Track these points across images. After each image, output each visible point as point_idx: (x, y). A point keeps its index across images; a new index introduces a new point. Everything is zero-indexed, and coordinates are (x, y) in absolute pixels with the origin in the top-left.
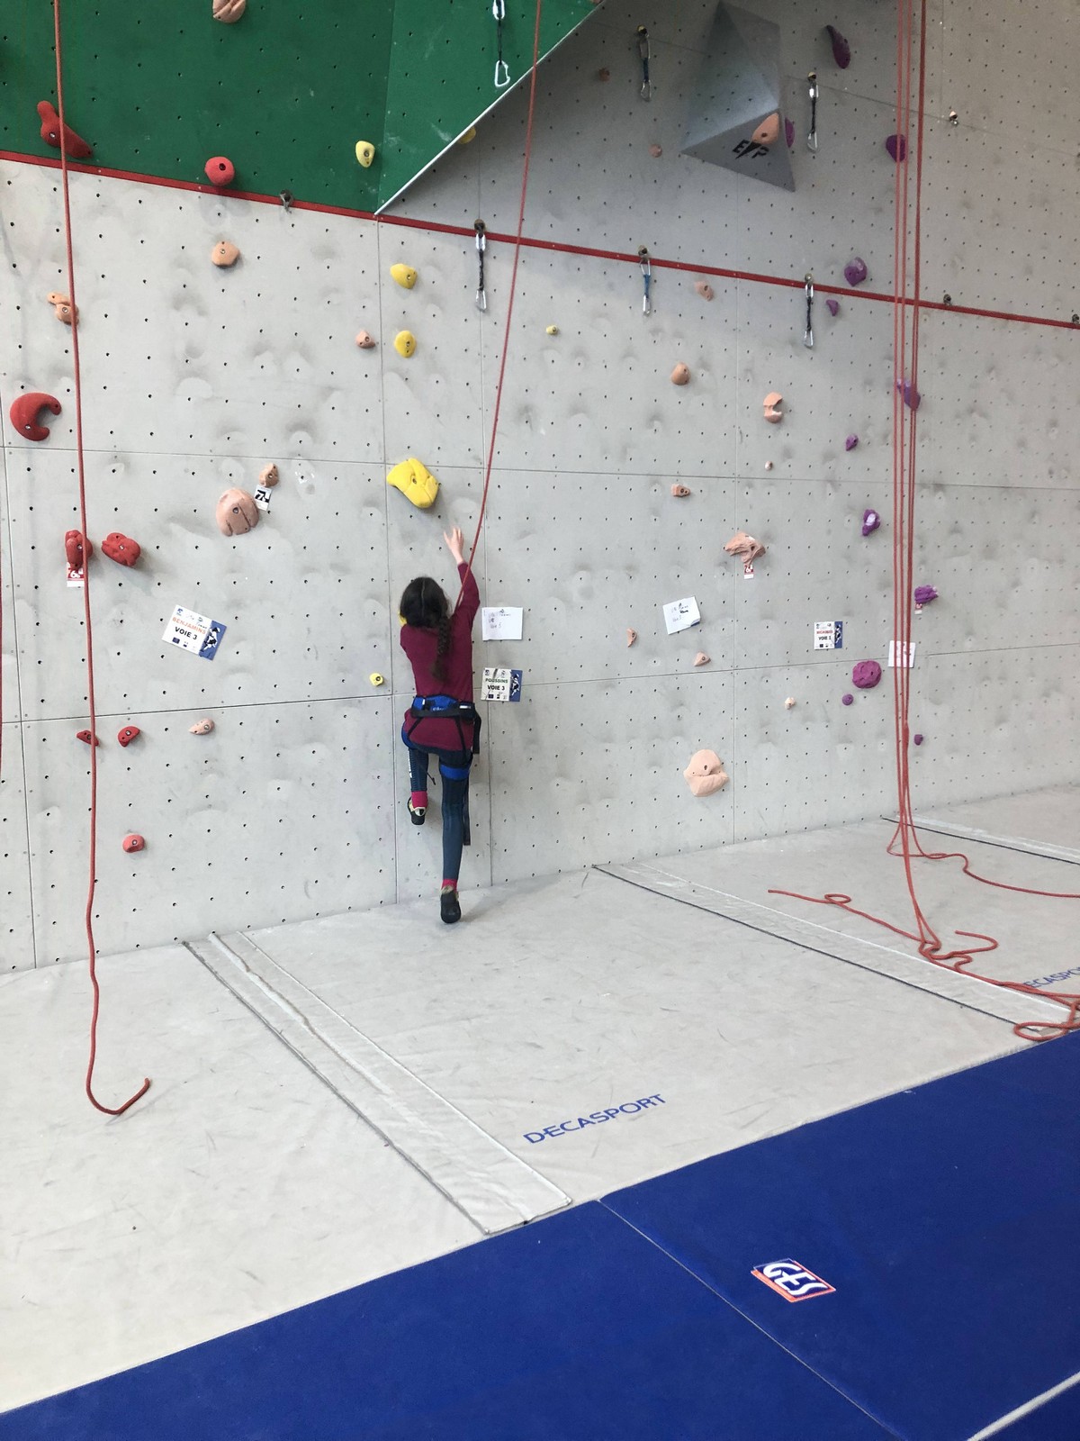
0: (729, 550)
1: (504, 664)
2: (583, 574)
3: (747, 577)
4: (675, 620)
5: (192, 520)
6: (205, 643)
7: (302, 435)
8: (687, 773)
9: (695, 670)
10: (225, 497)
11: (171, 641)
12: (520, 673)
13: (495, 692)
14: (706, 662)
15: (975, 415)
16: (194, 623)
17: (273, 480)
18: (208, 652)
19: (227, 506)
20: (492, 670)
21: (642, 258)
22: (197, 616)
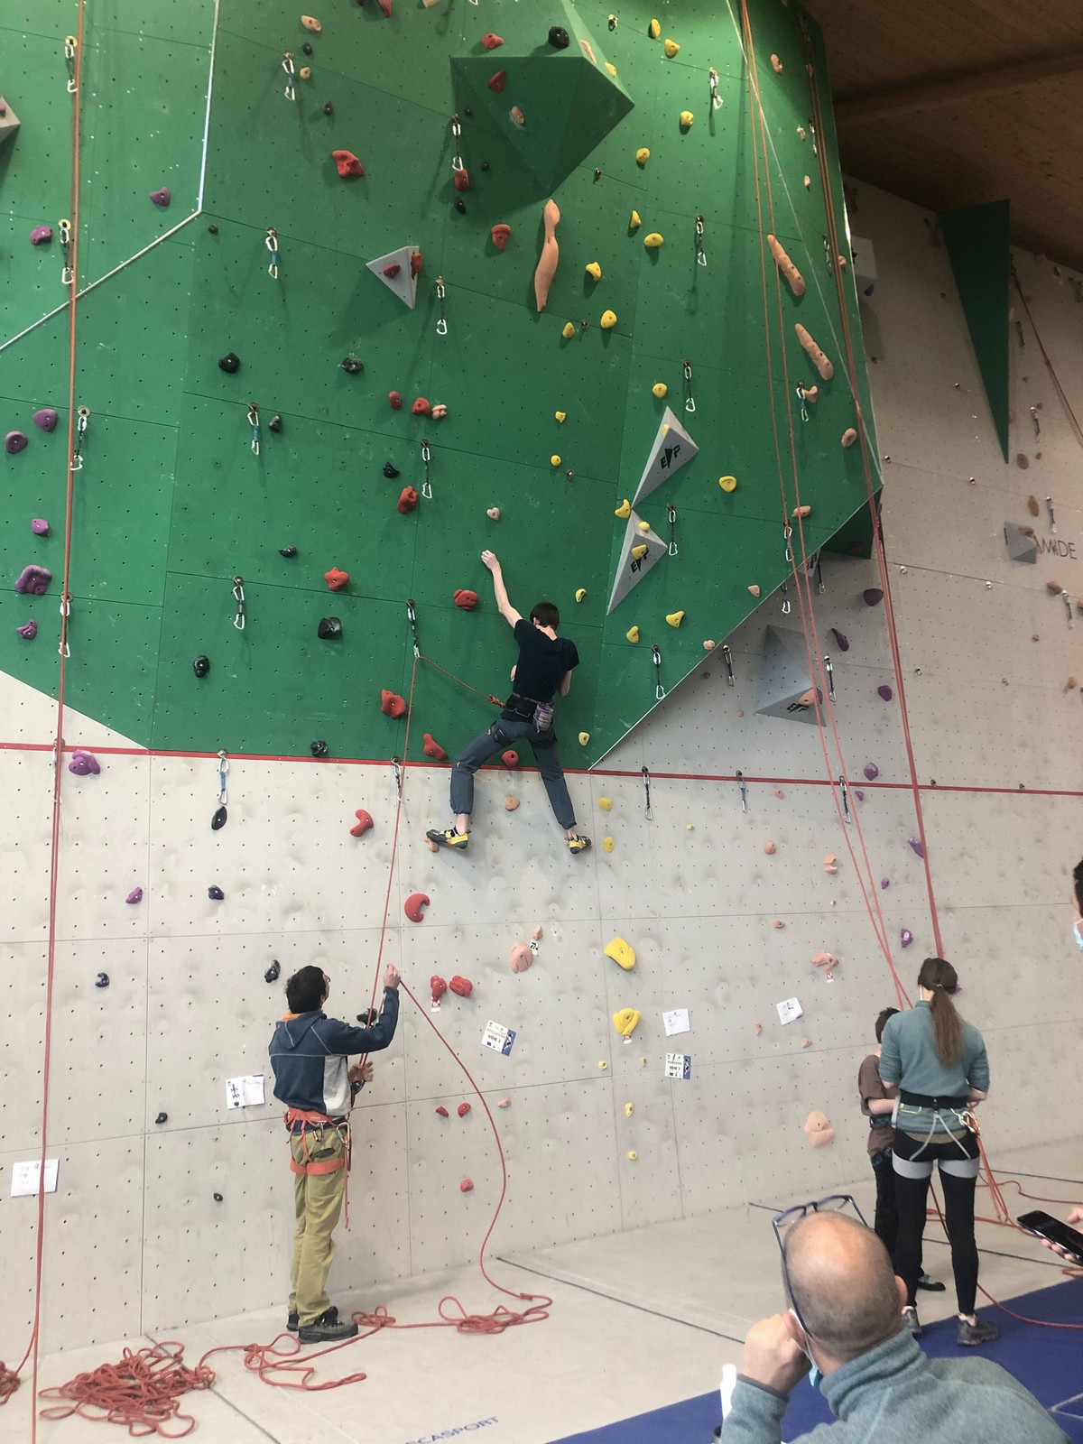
0: (815, 963)
1: (679, 1051)
2: (723, 984)
3: (829, 981)
4: (786, 1014)
5: (496, 965)
6: (505, 1045)
7: (553, 905)
8: (806, 1129)
9: (803, 1051)
10: (515, 948)
11: (486, 1044)
12: (690, 1058)
13: (674, 1071)
14: (809, 1045)
15: (966, 857)
16: (498, 1031)
17: (540, 936)
18: (506, 1052)
19: (517, 954)
20: (672, 1055)
21: (739, 777)
22: (500, 1027)
